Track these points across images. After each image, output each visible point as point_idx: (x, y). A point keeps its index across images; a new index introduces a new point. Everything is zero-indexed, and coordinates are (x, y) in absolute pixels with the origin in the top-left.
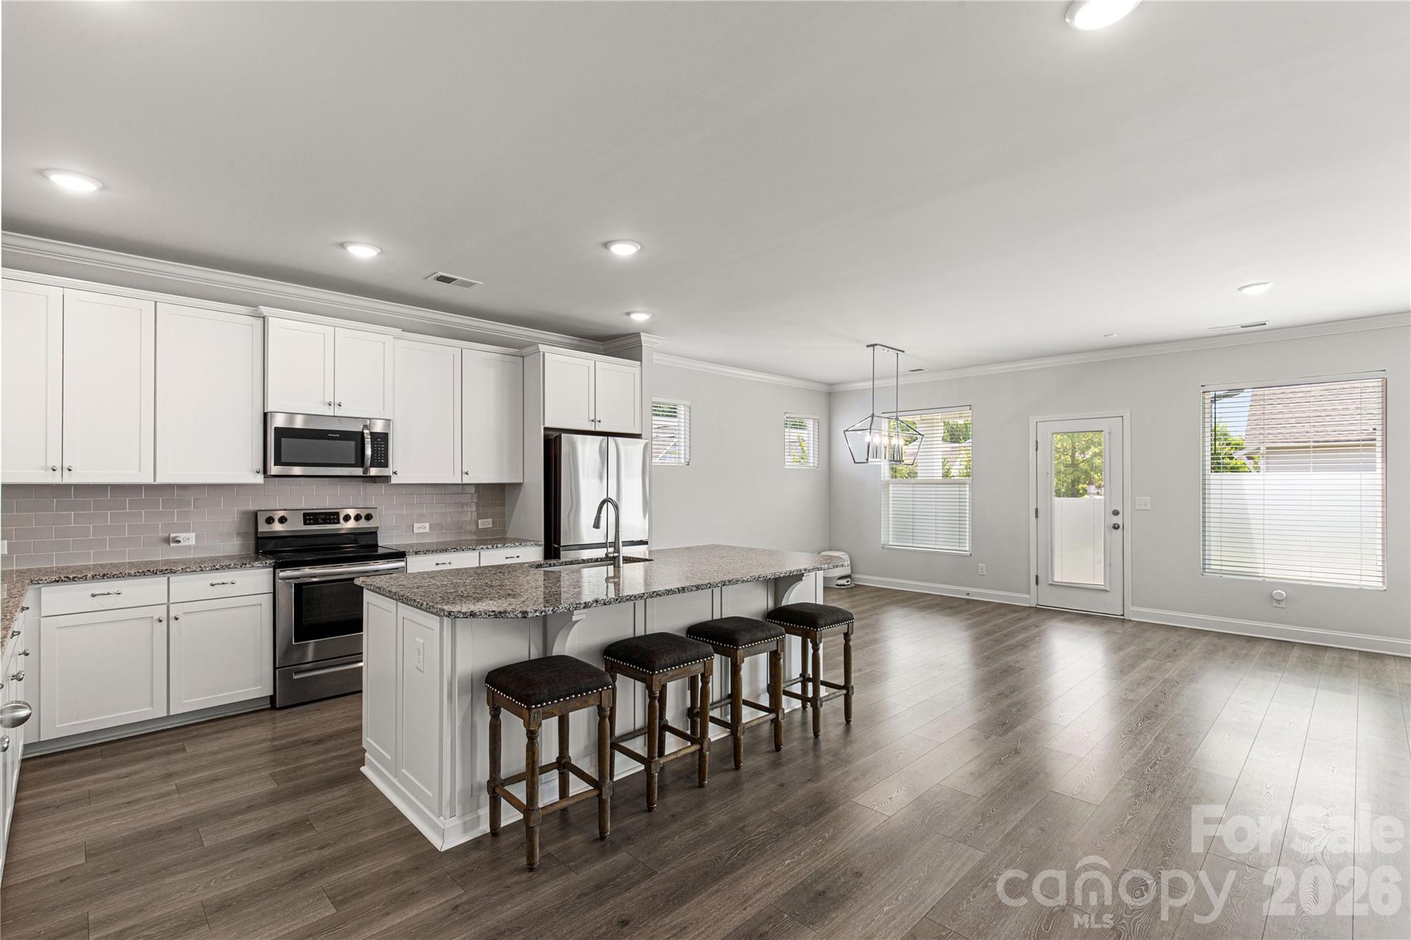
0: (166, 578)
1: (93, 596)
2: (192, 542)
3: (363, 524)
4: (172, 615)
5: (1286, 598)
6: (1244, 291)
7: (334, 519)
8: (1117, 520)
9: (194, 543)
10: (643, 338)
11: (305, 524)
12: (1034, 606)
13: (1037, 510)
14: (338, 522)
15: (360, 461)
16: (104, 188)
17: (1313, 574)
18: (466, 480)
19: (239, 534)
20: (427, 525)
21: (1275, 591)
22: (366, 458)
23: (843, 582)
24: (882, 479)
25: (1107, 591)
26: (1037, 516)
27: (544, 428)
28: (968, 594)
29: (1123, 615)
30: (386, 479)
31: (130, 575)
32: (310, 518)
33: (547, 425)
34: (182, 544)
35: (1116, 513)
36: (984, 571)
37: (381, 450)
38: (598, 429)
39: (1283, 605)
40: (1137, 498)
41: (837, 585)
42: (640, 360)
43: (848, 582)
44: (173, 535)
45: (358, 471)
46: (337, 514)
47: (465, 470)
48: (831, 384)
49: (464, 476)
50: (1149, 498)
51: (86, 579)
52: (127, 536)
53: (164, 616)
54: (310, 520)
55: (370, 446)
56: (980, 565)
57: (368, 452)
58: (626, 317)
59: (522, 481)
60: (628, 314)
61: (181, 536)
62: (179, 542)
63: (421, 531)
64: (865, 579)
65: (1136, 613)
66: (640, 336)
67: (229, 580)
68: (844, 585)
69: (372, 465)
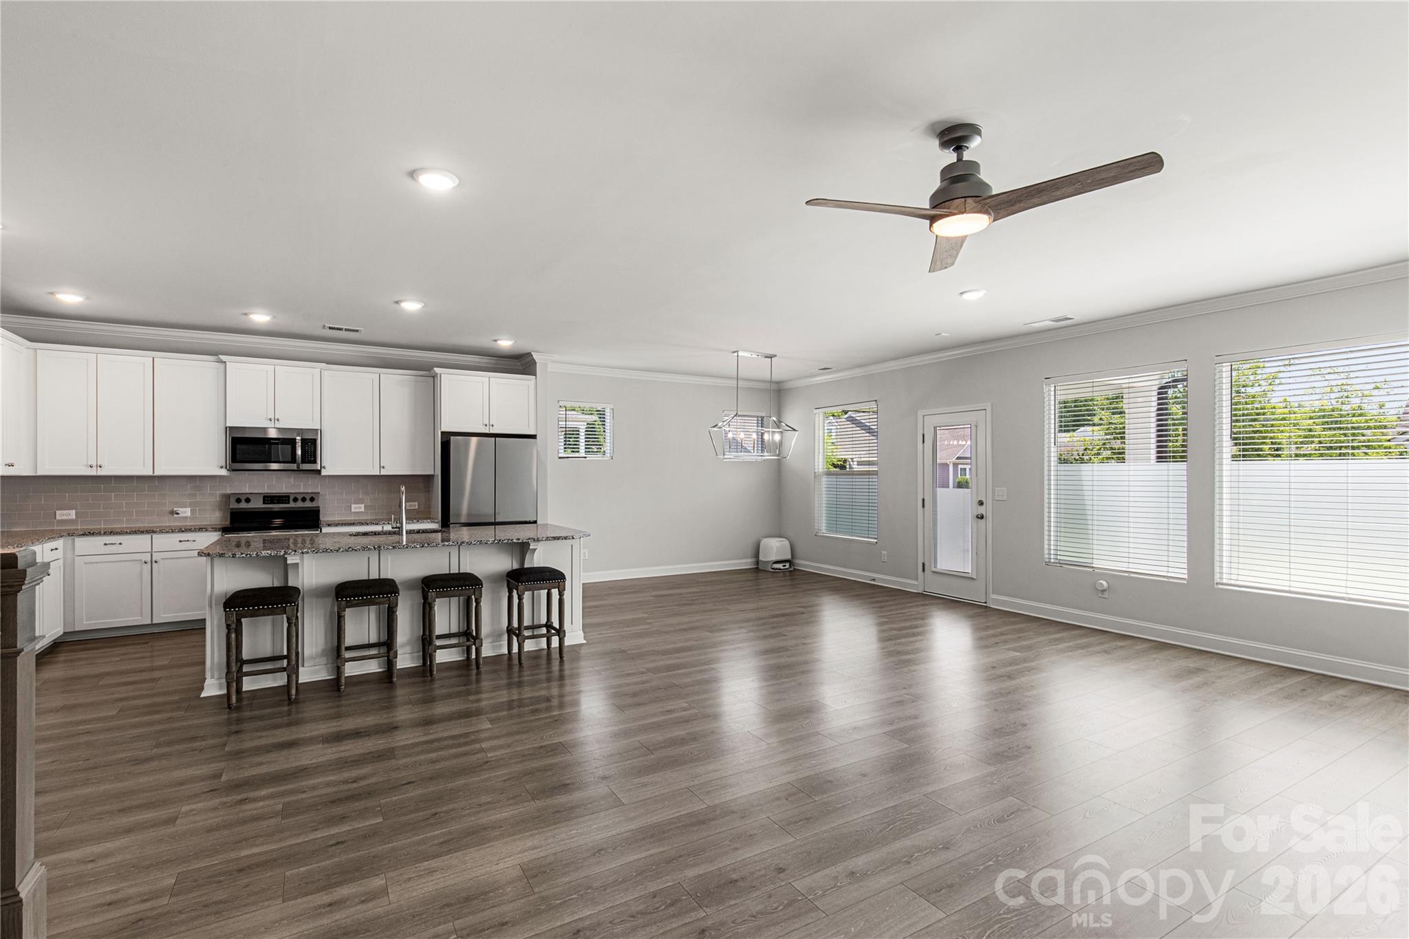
0: (150, 536)
1: (105, 544)
2: (189, 514)
3: (308, 504)
4: (154, 560)
5: (1108, 587)
6: (964, 296)
7: (286, 500)
8: (981, 510)
9: (189, 515)
10: (535, 357)
11: (264, 503)
12: (921, 592)
13: (923, 500)
14: (289, 503)
15: (293, 460)
16: (87, 298)
17: (1131, 565)
18: (384, 472)
19: (220, 510)
20: (363, 506)
21: (1101, 581)
22: (297, 457)
23: (780, 566)
24: (816, 471)
25: (974, 579)
26: (923, 506)
27: (442, 432)
28: (874, 580)
29: (986, 603)
30: (319, 472)
31: (127, 533)
32: (269, 499)
33: (443, 430)
34: (181, 515)
35: (981, 503)
36: (886, 558)
37: (311, 452)
38: (491, 432)
39: (1106, 595)
40: (997, 489)
41: (773, 569)
42: (535, 374)
43: (785, 566)
44: (175, 509)
45: (294, 466)
46: (289, 497)
47: (382, 465)
48: (778, 383)
49: (382, 469)
50: (1005, 489)
51: (100, 535)
52: (146, 509)
53: (149, 559)
54: (268, 500)
55: (300, 448)
56: (883, 552)
57: (299, 452)
58: (494, 342)
59: (433, 473)
60: (496, 341)
61: (180, 510)
62: (178, 514)
63: (357, 510)
64: (805, 564)
65: (998, 601)
66: (532, 355)
67: (192, 539)
68: (780, 569)
69: (303, 462)
